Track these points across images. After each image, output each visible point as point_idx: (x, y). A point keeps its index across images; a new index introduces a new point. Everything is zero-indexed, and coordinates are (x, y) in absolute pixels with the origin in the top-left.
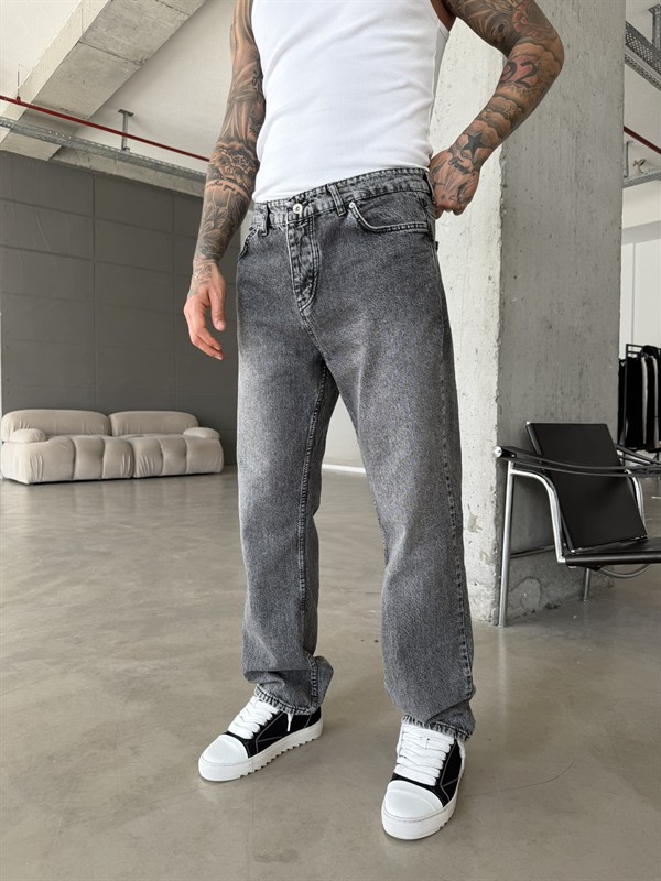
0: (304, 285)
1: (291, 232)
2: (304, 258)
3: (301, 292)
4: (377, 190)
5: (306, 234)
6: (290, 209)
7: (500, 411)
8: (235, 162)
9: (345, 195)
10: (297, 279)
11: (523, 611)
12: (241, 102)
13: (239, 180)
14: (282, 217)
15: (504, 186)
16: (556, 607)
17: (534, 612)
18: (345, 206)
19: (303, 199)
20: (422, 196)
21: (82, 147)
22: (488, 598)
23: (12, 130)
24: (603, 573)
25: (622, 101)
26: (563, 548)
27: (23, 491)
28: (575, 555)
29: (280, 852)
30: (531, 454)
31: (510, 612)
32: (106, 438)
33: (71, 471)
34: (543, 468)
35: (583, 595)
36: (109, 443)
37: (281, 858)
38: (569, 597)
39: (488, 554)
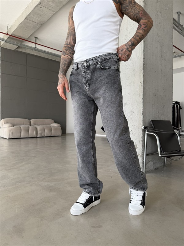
0: (87, 83)
1: (83, 70)
2: (87, 76)
3: (86, 85)
4: (105, 59)
5: (87, 70)
6: (83, 64)
7: (143, 117)
8: (69, 50)
9: (97, 60)
10: (85, 81)
11: (149, 170)
12: (71, 35)
13: (70, 55)
14: (81, 66)
15: (144, 59)
16: (158, 169)
17: (152, 170)
18: (97, 63)
19: (86, 61)
20: (116, 60)
21: (24, 47)
23: (5, 42)
24: (171, 159)
25: (173, 37)
26: (160, 153)
27: (7, 141)
28: (164, 154)
29: (97, 225)
30: (151, 128)
31: (146, 170)
32: (30, 126)
33: (20, 135)
34: (155, 131)
35: (164, 166)
36: (31, 127)
37: (98, 227)
38: (161, 167)
39: (140, 154)
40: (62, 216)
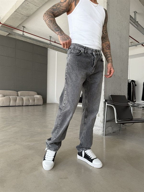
11: (108, 133)
16: (115, 132)
17: (111, 133)
21: (14, 34)
22: (102, 130)
24: (125, 125)
26: (117, 120)
28: (119, 121)
29: (64, 177)
30: (111, 101)
31: (106, 133)
32: (17, 97)
33: (9, 104)
34: (113, 104)
35: (120, 130)
36: (18, 98)
37: (65, 178)
38: (117, 131)
39: (102, 121)
40: (38, 170)
